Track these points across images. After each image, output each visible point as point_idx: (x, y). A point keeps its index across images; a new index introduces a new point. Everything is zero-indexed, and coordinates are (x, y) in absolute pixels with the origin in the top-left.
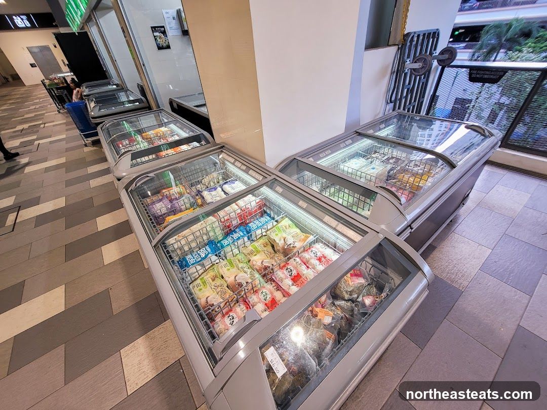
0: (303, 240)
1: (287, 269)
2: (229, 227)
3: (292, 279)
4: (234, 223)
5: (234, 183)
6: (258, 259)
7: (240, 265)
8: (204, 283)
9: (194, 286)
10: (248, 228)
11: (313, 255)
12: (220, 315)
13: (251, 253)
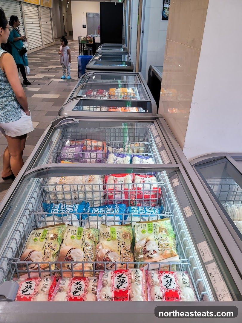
0: (166, 256)
1: (120, 276)
2: (110, 198)
3: (115, 292)
4: (118, 197)
5: (147, 159)
6: (107, 246)
7: (87, 241)
8: (44, 236)
9: (34, 233)
10: (128, 210)
11: (164, 281)
12: (26, 276)
13: (106, 235)
